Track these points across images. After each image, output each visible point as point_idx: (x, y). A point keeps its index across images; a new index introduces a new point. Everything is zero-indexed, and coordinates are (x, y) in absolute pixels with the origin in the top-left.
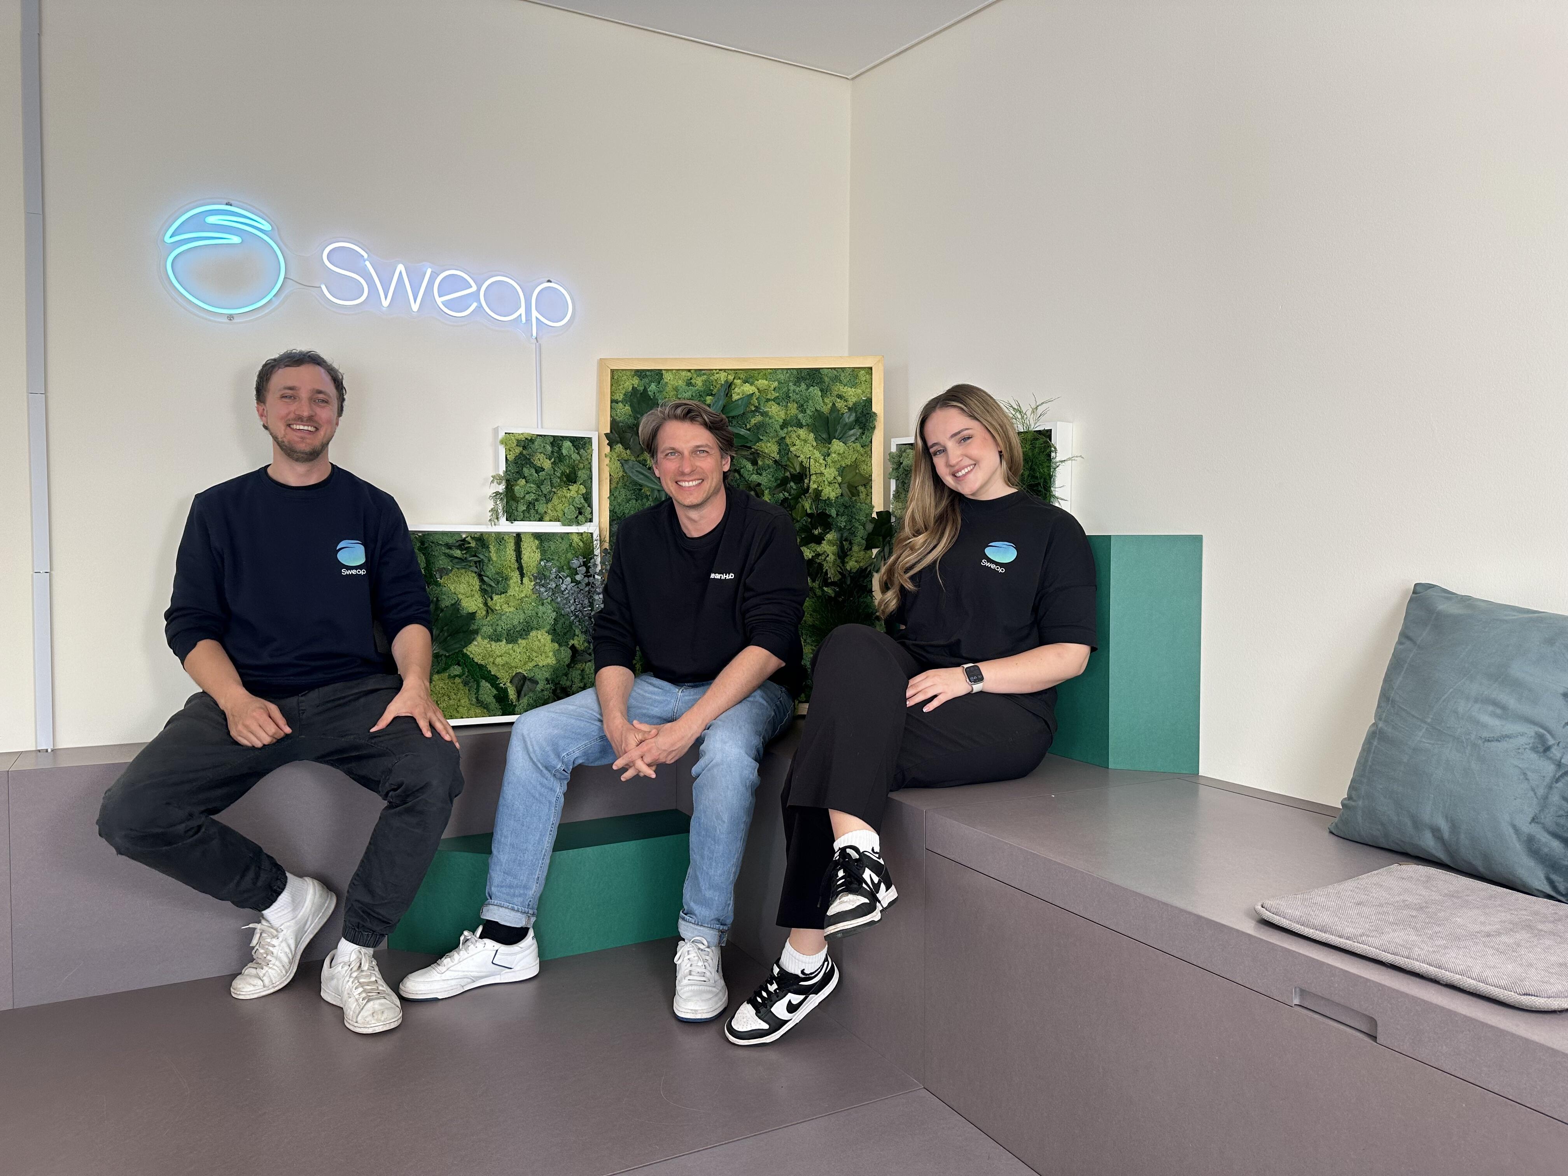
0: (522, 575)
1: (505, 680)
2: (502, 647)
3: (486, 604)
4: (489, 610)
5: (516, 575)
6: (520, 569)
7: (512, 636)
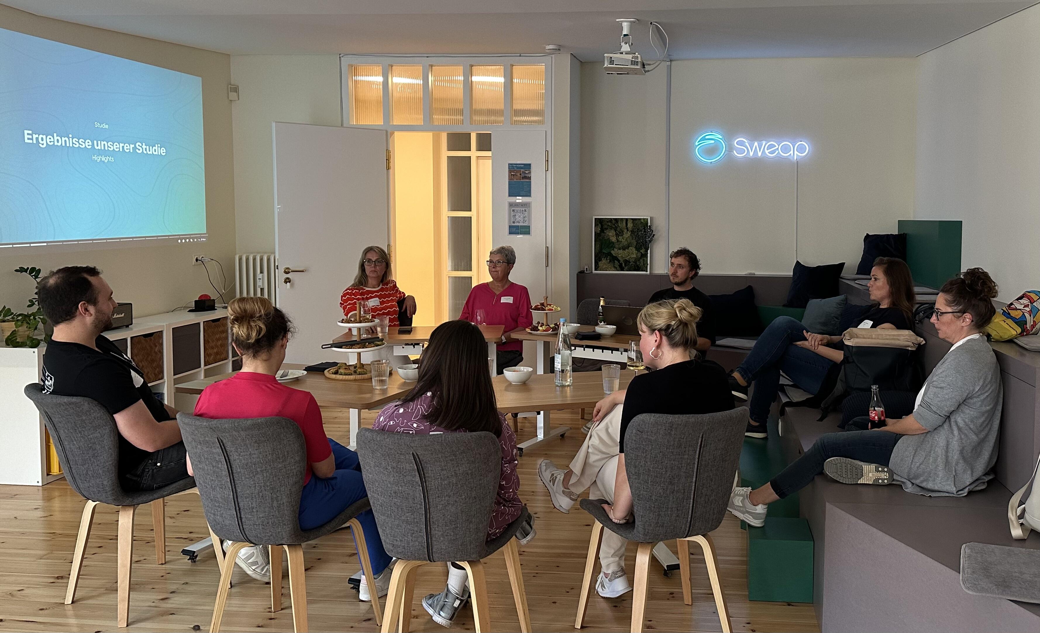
0: (628, 230)
1: (622, 261)
2: (621, 251)
3: (617, 239)
4: (618, 241)
5: (626, 230)
6: (627, 229)
7: (624, 248)
